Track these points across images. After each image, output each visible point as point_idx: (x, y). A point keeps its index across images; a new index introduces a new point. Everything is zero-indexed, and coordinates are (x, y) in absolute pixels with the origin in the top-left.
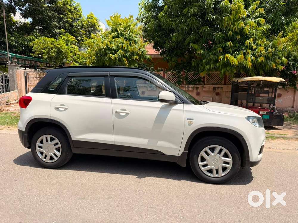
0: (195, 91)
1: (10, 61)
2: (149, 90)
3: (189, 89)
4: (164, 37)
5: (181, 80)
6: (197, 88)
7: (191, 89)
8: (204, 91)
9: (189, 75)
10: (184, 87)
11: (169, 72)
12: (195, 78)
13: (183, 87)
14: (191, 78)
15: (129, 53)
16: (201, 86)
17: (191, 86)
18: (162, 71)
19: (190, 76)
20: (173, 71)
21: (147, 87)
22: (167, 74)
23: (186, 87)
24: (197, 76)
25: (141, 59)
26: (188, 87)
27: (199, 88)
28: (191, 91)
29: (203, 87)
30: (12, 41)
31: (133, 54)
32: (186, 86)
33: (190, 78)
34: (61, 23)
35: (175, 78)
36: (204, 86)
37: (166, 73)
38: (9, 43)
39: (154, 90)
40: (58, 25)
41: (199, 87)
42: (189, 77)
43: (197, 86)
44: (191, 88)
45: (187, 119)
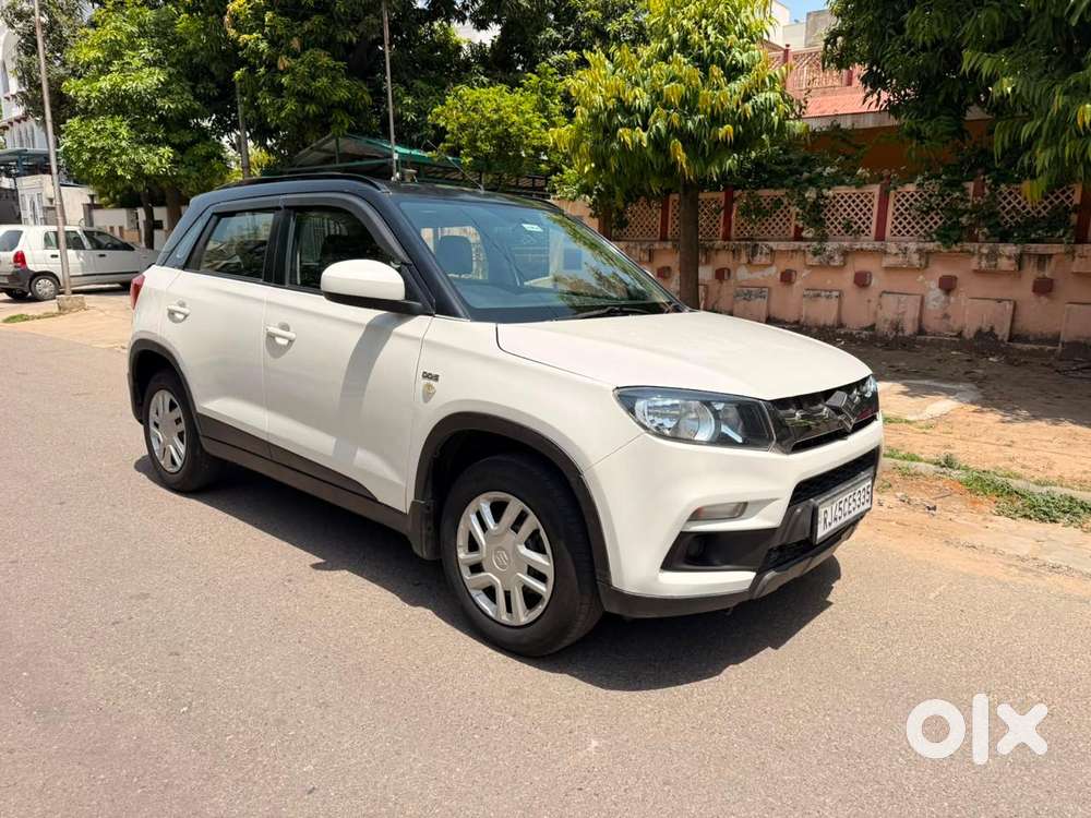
0: (1031, 273)
1: (398, 175)
2: (812, 266)
3: (996, 266)
4: (891, 31)
5: (964, 220)
6: (1042, 259)
7: (1004, 264)
8: (1078, 274)
9: (1005, 198)
10: (973, 254)
11: (911, 188)
12: (1039, 212)
13: (968, 251)
14: (1018, 212)
15: (702, 116)
16: (1062, 250)
17: (1010, 249)
18: (872, 181)
19: (1009, 203)
20: (928, 179)
21: (804, 251)
22: (899, 196)
23: (981, 255)
24: (1051, 203)
25: (764, 137)
26: (993, 255)
27: (1053, 261)
28: (1007, 273)
29: (1071, 254)
30: (408, 108)
31: (716, 119)
32: (985, 251)
33: (1007, 213)
34: (571, 28)
35: (937, 214)
36: (1079, 248)
37: (892, 192)
38: (399, 118)
39: (832, 264)
40: (559, 36)
41: (1050, 256)
42: (1009, 208)
43: (1041, 248)
44: (1009, 258)
45: (424, 377)
